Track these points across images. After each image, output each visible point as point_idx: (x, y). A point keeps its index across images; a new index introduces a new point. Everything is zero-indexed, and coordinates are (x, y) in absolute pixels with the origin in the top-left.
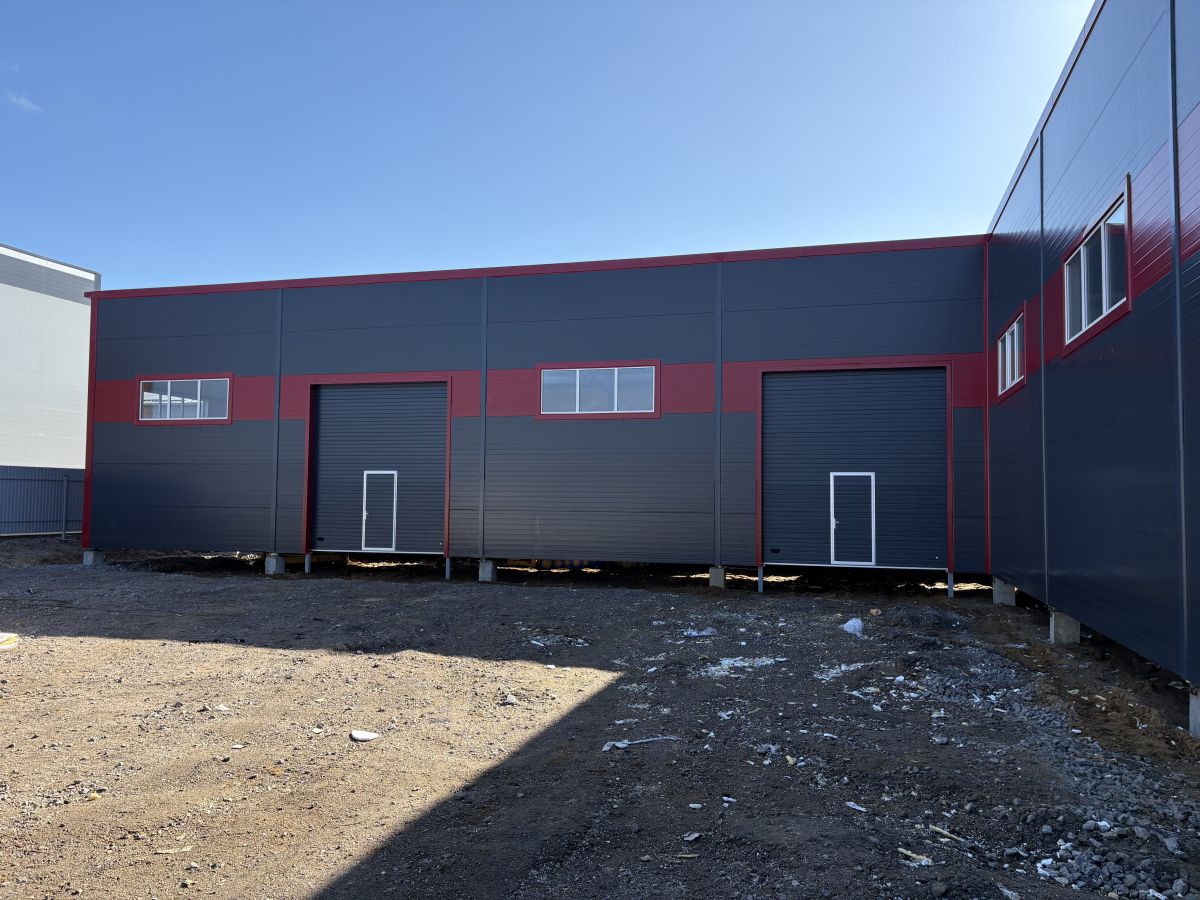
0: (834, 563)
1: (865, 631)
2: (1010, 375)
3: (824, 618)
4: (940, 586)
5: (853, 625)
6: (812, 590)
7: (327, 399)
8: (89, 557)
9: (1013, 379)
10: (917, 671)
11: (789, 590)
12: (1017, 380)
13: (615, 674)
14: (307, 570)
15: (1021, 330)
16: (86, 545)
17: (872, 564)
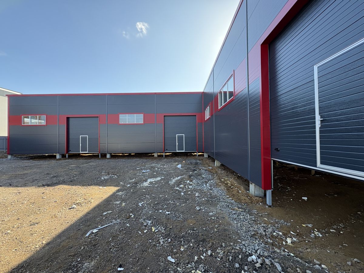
0: (177, 151)
1: (182, 167)
2: (207, 116)
3: (174, 164)
4: (195, 154)
5: (179, 166)
6: (173, 156)
7: (71, 120)
8: (9, 157)
9: (208, 117)
10: (192, 179)
11: (170, 156)
12: (209, 117)
13: (118, 188)
14: (67, 157)
15: (209, 108)
16: (9, 154)
17: (184, 151)
